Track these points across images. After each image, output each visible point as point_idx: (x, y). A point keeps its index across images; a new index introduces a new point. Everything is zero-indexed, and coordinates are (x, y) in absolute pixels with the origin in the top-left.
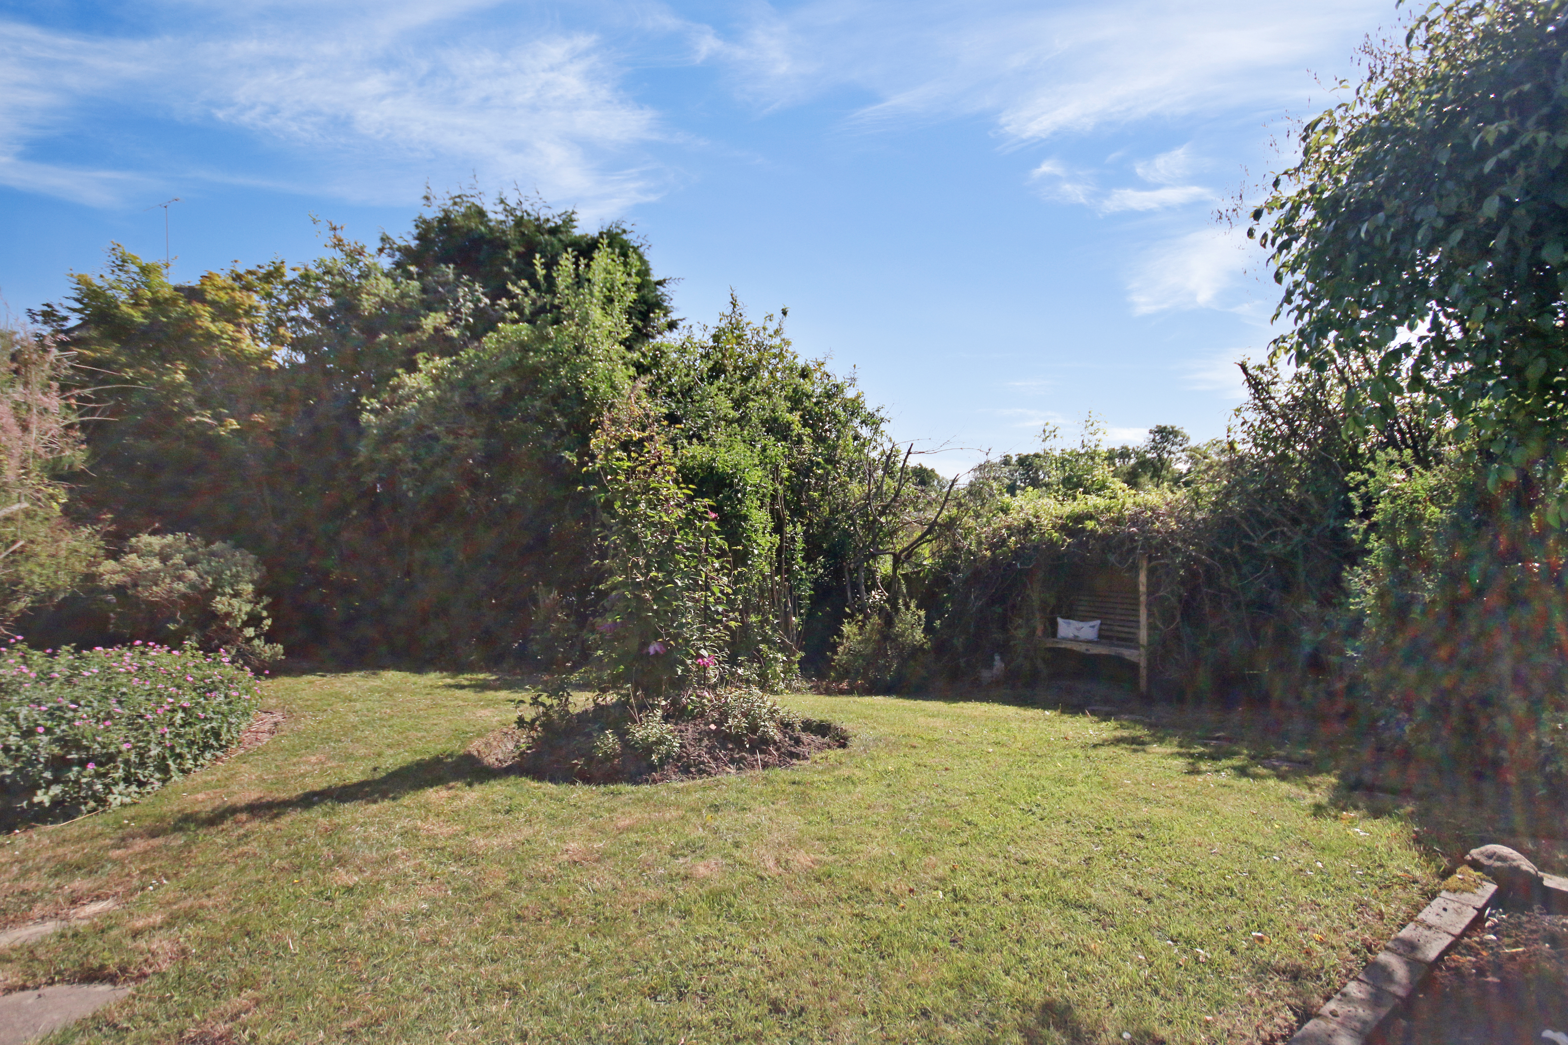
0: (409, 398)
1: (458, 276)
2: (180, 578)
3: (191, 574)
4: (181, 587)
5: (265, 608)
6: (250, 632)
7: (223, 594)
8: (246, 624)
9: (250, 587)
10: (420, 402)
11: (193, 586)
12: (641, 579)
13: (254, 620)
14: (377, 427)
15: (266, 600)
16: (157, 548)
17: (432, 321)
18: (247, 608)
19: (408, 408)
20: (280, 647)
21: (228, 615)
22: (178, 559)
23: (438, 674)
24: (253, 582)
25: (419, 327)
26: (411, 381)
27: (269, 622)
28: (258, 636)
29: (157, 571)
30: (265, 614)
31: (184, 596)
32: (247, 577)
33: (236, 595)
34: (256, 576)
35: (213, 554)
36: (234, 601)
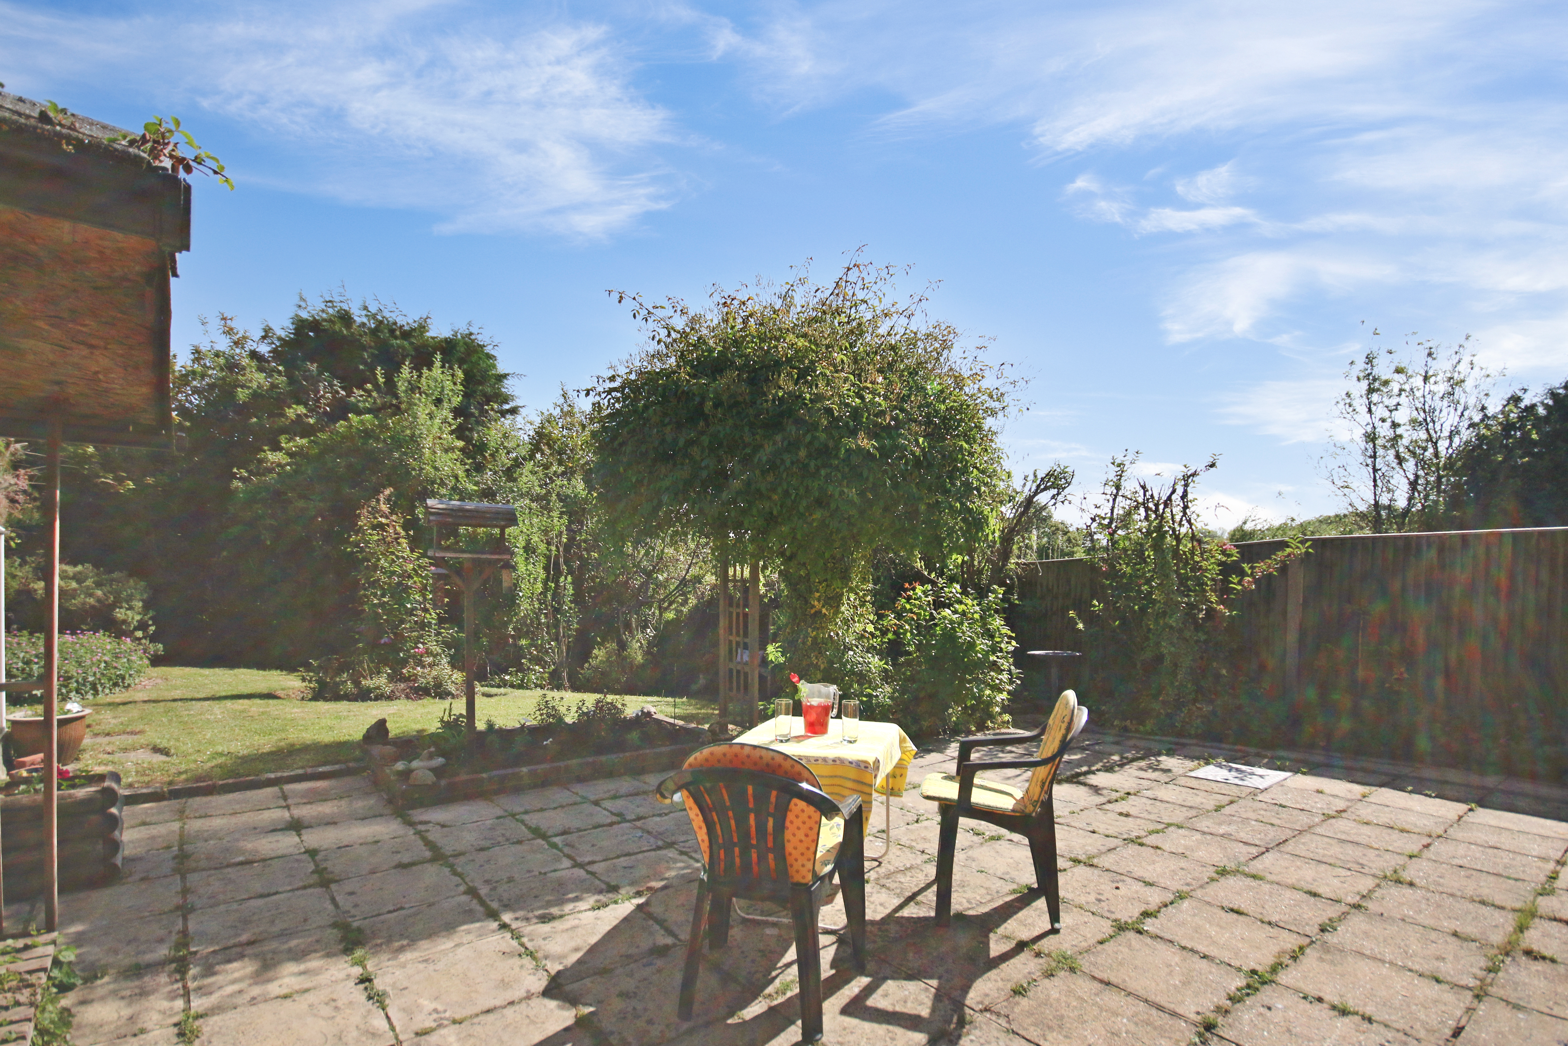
0: (270, 470)
1: (320, 373)
2: (91, 595)
3: (99, 593)
4: (92, 601)
5: (150, 618)
6: (139, 634)
7: (121, 607)
8: (136, 629)
9: (140, 604)
10: (278, 474)
11: (99, 600)
12: (376, 601)
13: (142, 626)
14: (244, 492)
15: (151, 613)
16: (71, 574)
17: (295, 411)
18: (138, 617)
19: (270, 478)
20: (160, 646)
21: (124, 622)
22: (89, 582)
23: (279, 672)
24: (143, 600)
25: (283, 415)
26: (273, 457)
27: (153, 628)
28: (145, 637)
29: (75, 590)
30: (150, 622)
31: (93, 607)
32: (138, 597)
33: (131, 608)
34: (145, 596)
35: (112, 580)
36: (129, 612)
